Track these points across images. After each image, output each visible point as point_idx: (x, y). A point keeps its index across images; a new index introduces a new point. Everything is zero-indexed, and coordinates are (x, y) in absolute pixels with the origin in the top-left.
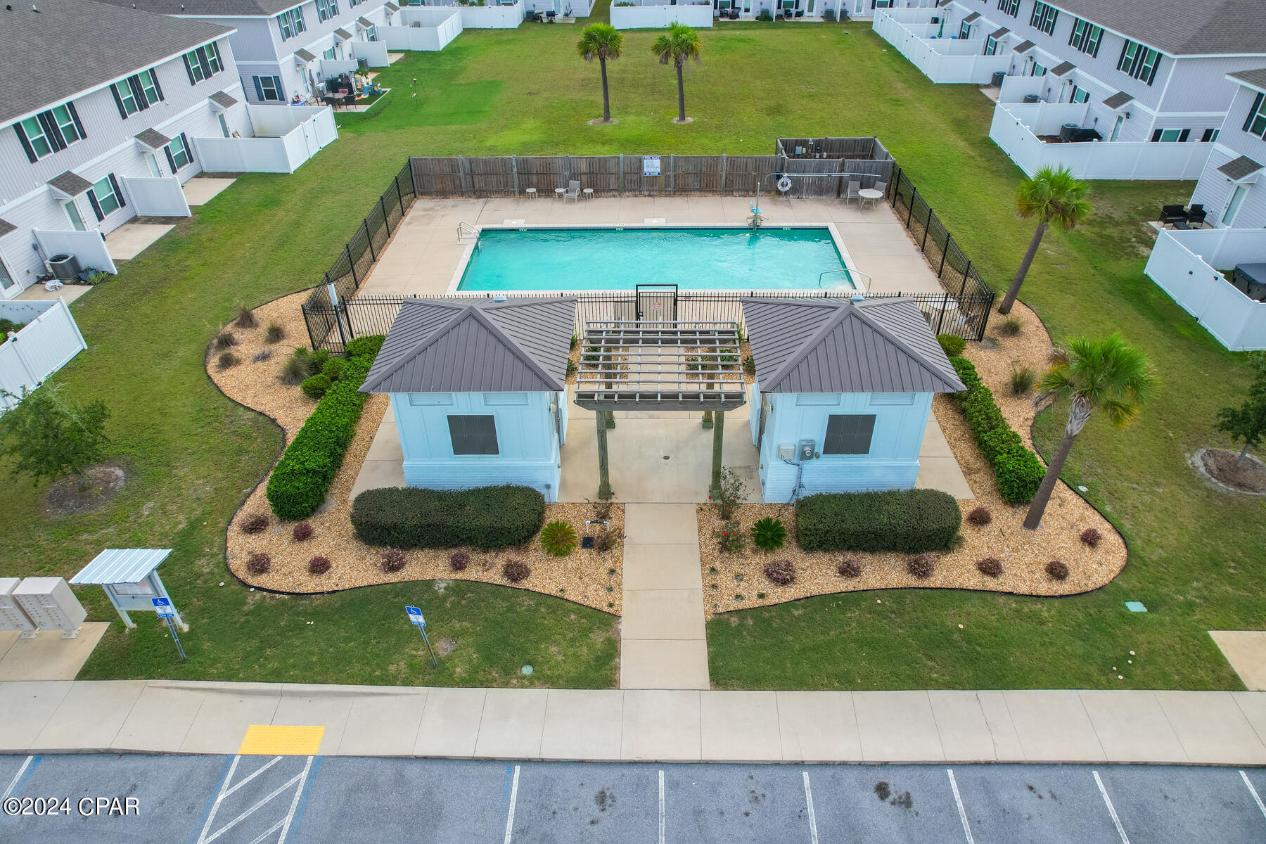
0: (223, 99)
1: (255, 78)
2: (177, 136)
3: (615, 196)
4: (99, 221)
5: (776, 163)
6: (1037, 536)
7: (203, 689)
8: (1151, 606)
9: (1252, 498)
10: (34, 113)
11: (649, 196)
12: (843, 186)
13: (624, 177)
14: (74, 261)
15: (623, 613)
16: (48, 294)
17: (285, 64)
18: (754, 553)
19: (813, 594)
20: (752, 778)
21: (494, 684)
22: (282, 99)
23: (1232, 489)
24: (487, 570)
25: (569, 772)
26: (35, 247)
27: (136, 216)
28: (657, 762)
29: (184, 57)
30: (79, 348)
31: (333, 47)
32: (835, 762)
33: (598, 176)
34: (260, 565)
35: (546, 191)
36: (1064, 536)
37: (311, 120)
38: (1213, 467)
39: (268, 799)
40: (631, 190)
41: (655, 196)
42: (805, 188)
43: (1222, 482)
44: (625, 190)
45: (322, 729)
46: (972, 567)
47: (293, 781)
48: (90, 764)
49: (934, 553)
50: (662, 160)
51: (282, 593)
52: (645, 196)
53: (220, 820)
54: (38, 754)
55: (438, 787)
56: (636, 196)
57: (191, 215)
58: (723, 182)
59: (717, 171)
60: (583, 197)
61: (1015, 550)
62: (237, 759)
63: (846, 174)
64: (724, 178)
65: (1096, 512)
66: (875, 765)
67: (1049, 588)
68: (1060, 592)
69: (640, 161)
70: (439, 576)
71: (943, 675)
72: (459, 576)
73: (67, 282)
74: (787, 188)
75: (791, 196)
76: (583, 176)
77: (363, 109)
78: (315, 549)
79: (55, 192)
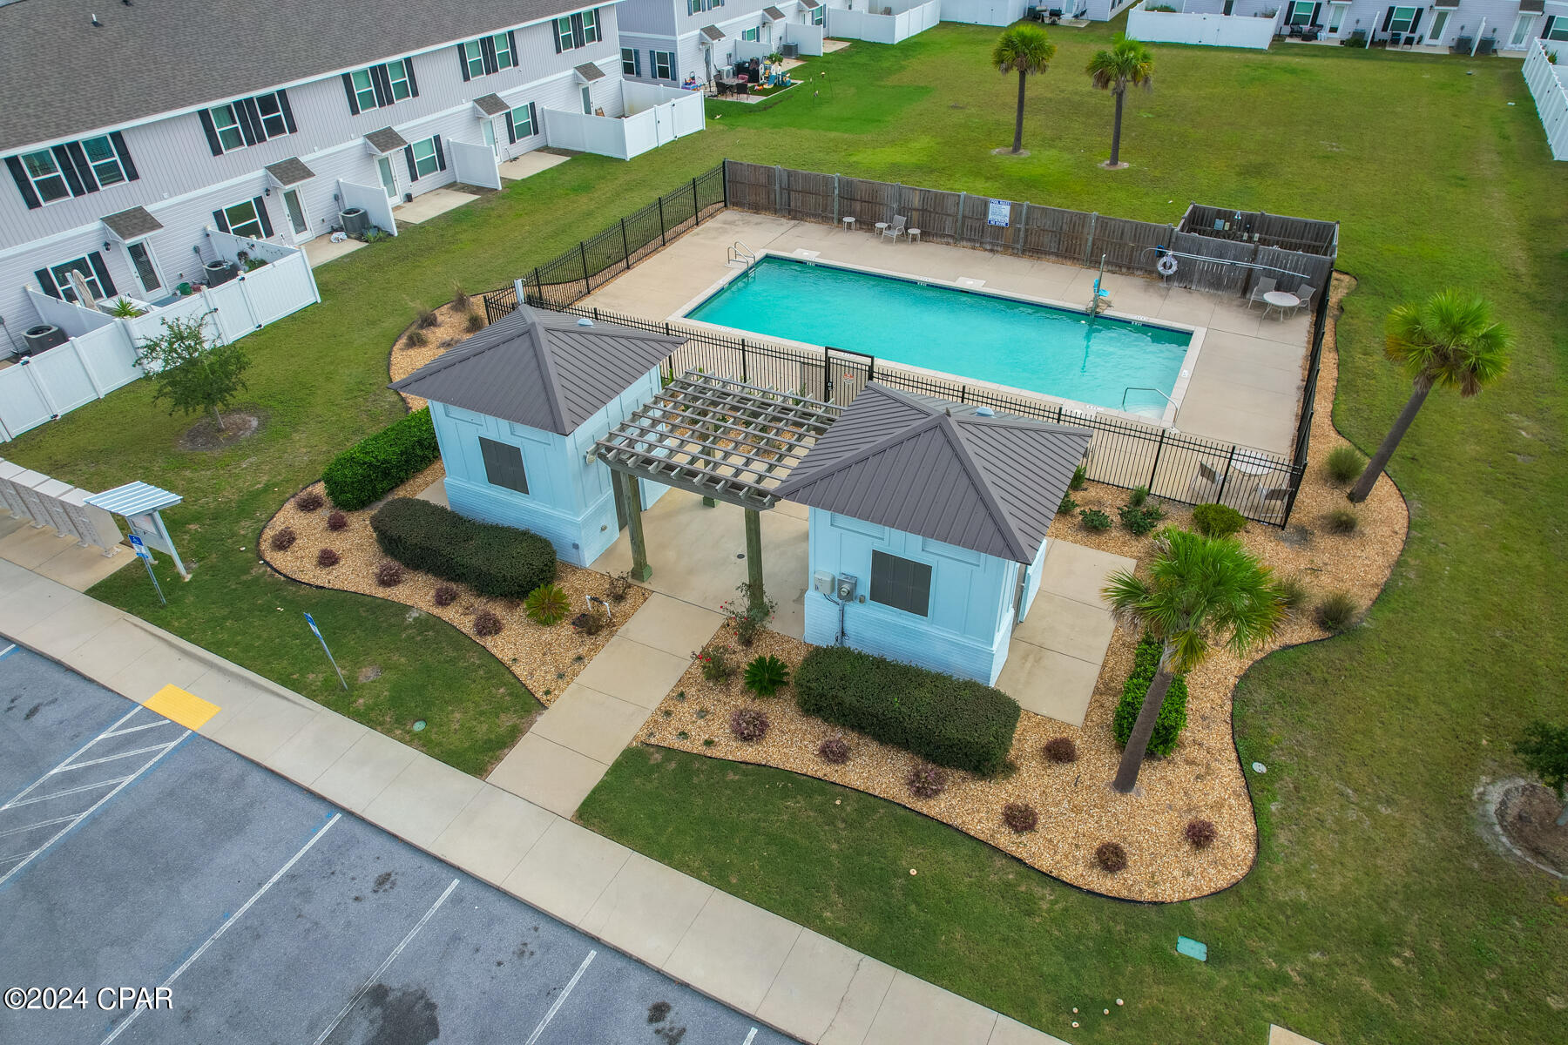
0: (590, 71)
1: (652, 53)
2: (526, 104)
3: (948, 244)
4: (412, 181)
5: (1164, 236)
6: (1121, 804)
7: (159, 637)
8: (1214, 958)
9: (1544, 876)
10: (366, 66)
11: (991, 251)
12: (1252, 282)
13: (963, 223)
14: (364, 216)
15: (552, 707)
16: (331, 244)
17: (685, 40)
18: (741, 693)
19: (770, 764)
20: (536, 929)
21: (379, 728)
22: (674, 79)
23: (1519, 853)
24: (468, 614)
25: (378, 841)
26: (336, 198)
27: (456, 182)
28: (459, 869)
29: (555, 22)
30: (311, 300)
31: (758, 27)
32: (631, 955)
33: (933, 215)
34: (285, 541)
35: (866, 224)
36: (1163, 819)
37: (670, 104)
38: (1512, 812)
39: (132, 753)
40: (969, 240)
41: (998, 251)
42: (1196, 276)
43: (1508, 837)
44: (962, 239)
45: (218, 709)
46: (999, 808)
47: (162, 746)
48: (42, 668)
49: (962, 773)
50: (1013, 207)
51: (280, 574)
52: (986, 250)
53: (88, 755)
54: (21, 646)
55: (261, 803)
56: (974, 248)
57: (500, 188)
58: (1089, 249)
59: (1082, 233)
60: (904, 237)
61: (1076, 809)
62: (140, 708)
63: (1258, 267)
64: (1090, 244)
65: (1249, 805)
66: (674, 981)
67: (1082, 875)
68: (1095, 887)
69: (986, 204)
70: (421, 604)
71: (838, 919)
72: (437, 611)
73: (352, 236)
74: (1170, 272)
75: (1176, 284)
76: (914, 213)
77: (754, 100)
78: (337, 543)
79: (370, 147)
